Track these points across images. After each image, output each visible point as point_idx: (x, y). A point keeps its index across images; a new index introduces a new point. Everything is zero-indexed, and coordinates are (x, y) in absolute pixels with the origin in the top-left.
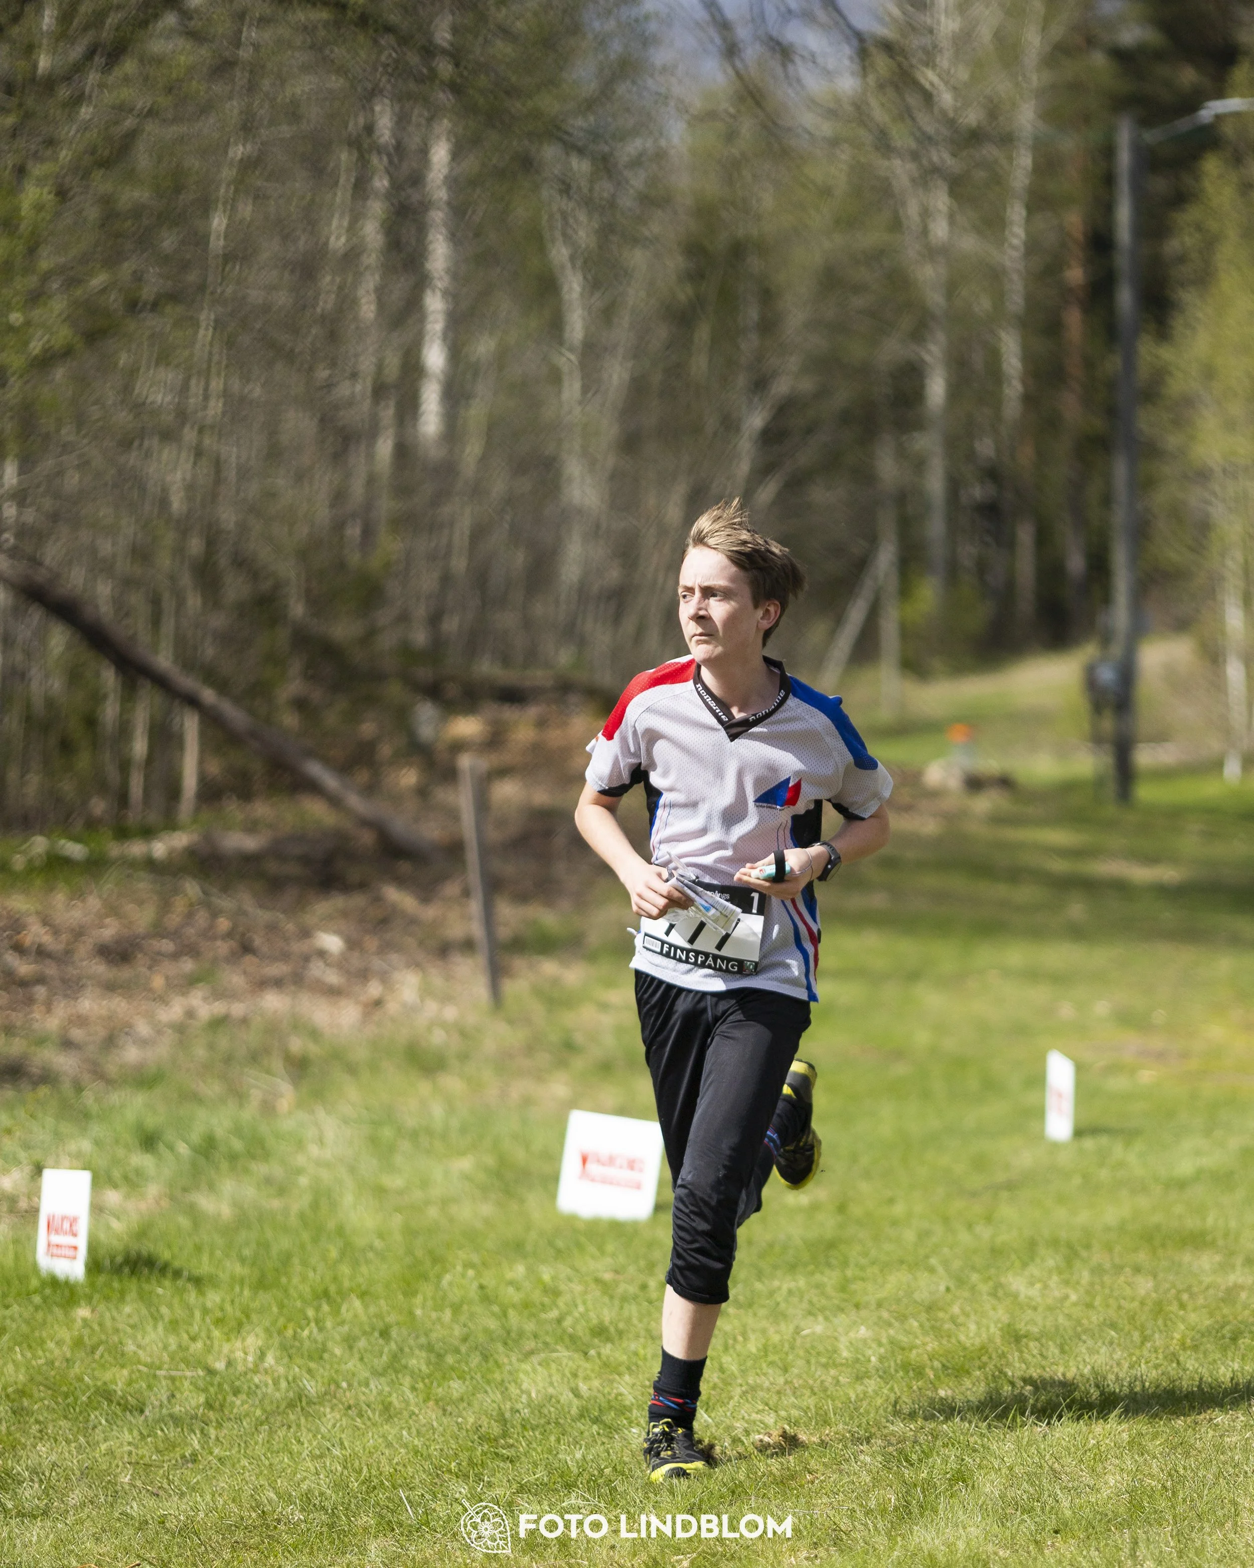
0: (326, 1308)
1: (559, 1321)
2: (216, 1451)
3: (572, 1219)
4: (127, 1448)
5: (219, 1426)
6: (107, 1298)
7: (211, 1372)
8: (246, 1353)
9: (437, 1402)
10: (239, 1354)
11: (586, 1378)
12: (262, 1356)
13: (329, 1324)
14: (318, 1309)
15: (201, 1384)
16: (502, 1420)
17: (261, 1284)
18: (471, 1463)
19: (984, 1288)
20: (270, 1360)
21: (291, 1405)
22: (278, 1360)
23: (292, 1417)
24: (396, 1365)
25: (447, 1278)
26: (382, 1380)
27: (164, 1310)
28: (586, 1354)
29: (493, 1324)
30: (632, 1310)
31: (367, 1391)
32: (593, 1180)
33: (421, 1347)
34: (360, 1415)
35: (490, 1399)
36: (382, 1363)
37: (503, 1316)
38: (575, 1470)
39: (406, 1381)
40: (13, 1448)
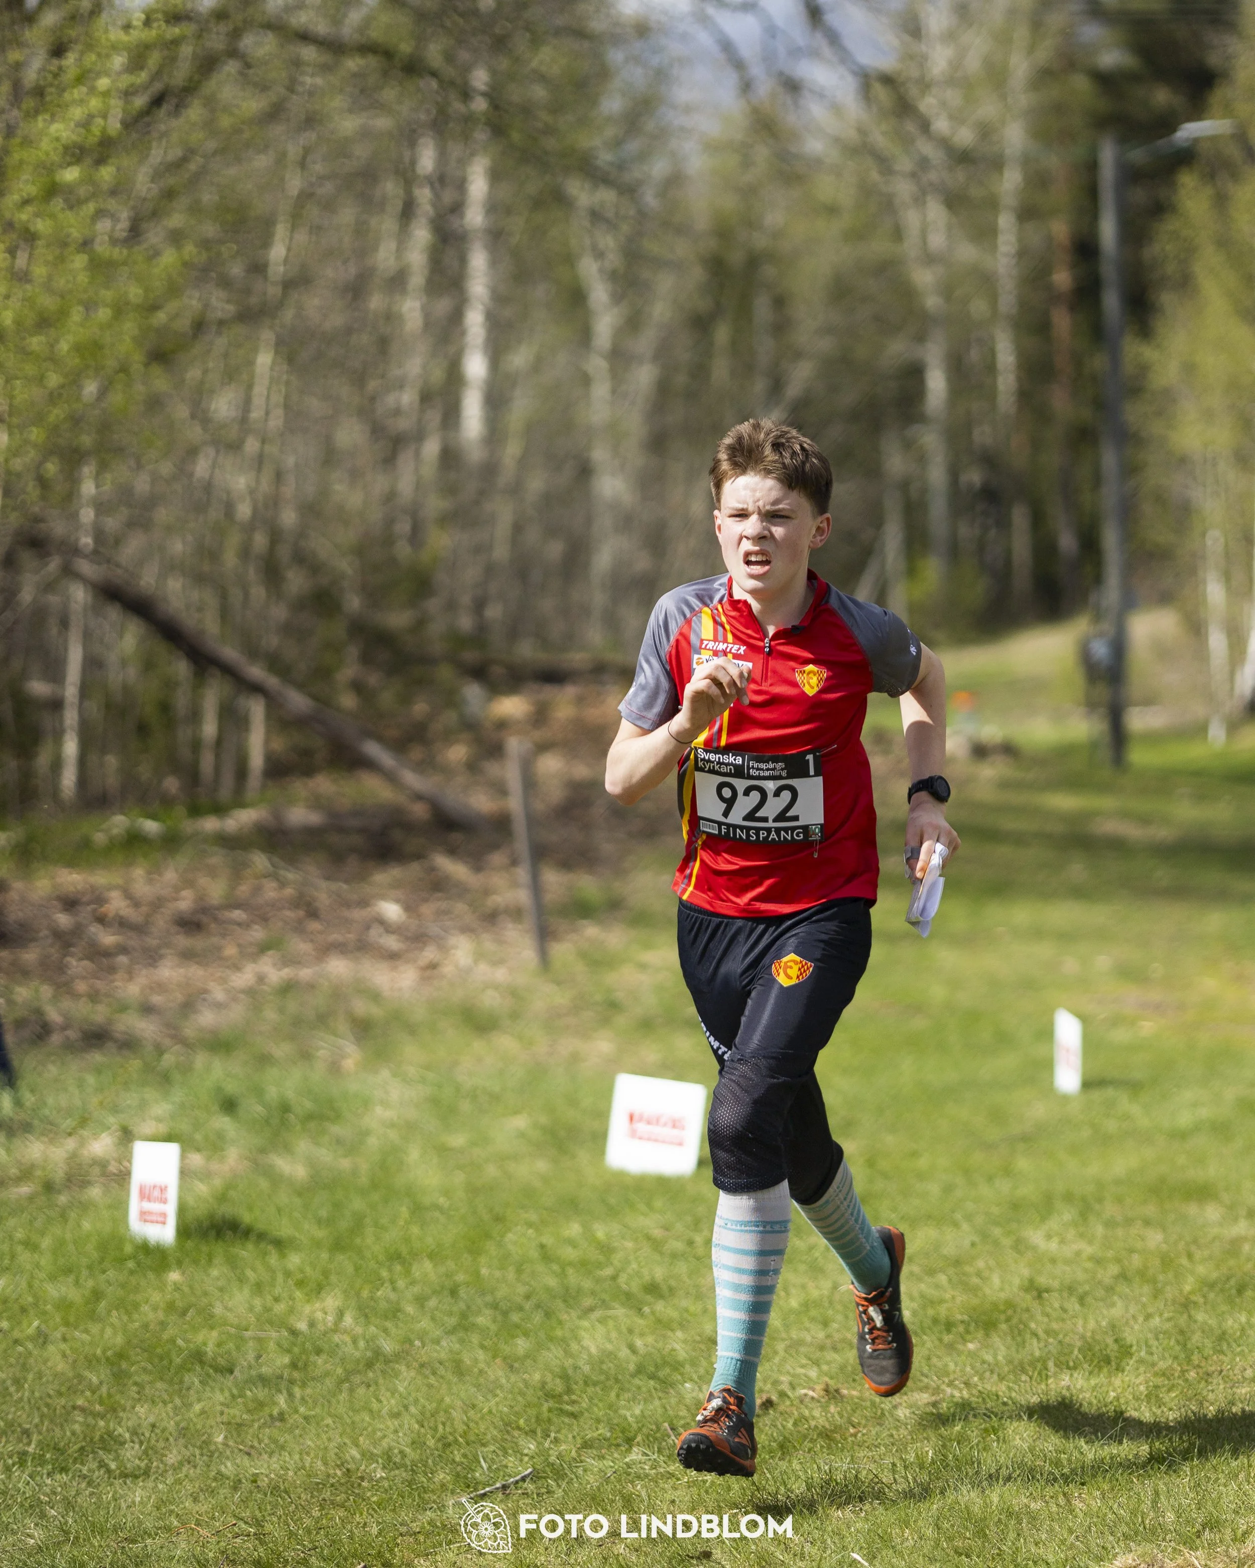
0: (398, 1268)
1: (614, 1278)
2: (302, 1410)
3: (621, 1175)
4: (219, 1408)
5: (304, 1385)
6: (196, 1262)
7: (294, 1332)
8: (326, 1313)
9: (505, 1359)
10: (319, 1315)
11: (642, 1335)
12: (340, 1314)
13: (401, 1284)
14: (390, 1270)
15: (286, 1345)
16: (565, 1377)
17: (338, 1246)
18: (538, 1419)
19: (1007, 1242)
20: (348, 1320)
21: (369, 1365)
22: (355, 1319)
23: (371, 1375)
24: (464, 1325)
25: (510, 1236)
26: (454, 1338)
27: (249, 1273)
28: (640, 1310)
29: (552, 1282)
30: (682, 1268)
31: (438, 1348)
32: (640, 1138)
33: (487, 1305)
34: (434, 1373)
35: (553, 1356)
36: (452, 1321)
37: (563, 1274)
38: (635, 1426)
39: (475, 1339)
40: (114, 1410)
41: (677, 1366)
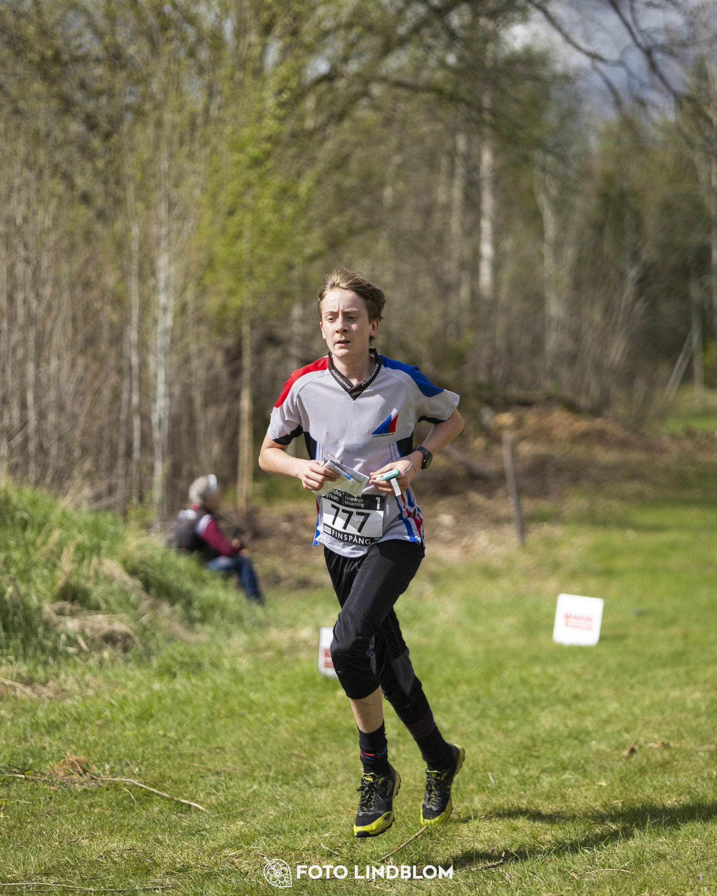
0: (450, 688)
1: (557, 692)
3: (560, 645)
5: (404, 744)
9: (503, 731)
11: (571, 719)
13: (452, 695)
15: (395, 725)
16: (533, 739)
18: (519, 759)
24: (483, 715)
25: (505, 673)
26: (478, 721)
28: (570, 707)
29: (526, 694)
30: (591, 687)
31: (470, 726)
32: (571, 626)
33: (494, 705)
35: (527, 730)
36: (476, 714)
37: (531, 690)
38: (567, 761)
39: (488, 722)
40: (311, 755)
41: (588, 733)
